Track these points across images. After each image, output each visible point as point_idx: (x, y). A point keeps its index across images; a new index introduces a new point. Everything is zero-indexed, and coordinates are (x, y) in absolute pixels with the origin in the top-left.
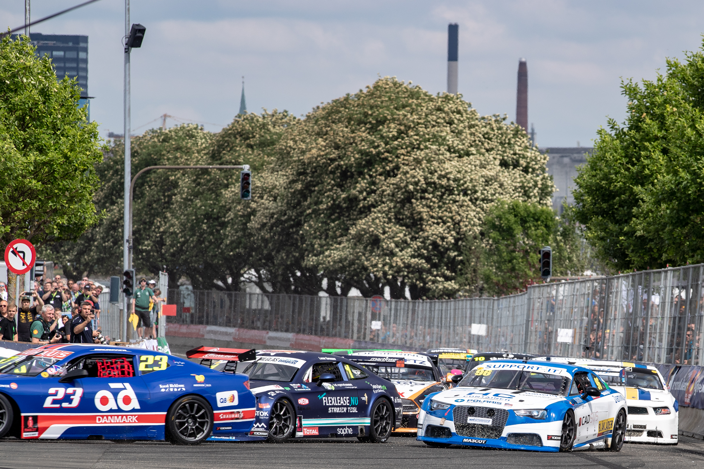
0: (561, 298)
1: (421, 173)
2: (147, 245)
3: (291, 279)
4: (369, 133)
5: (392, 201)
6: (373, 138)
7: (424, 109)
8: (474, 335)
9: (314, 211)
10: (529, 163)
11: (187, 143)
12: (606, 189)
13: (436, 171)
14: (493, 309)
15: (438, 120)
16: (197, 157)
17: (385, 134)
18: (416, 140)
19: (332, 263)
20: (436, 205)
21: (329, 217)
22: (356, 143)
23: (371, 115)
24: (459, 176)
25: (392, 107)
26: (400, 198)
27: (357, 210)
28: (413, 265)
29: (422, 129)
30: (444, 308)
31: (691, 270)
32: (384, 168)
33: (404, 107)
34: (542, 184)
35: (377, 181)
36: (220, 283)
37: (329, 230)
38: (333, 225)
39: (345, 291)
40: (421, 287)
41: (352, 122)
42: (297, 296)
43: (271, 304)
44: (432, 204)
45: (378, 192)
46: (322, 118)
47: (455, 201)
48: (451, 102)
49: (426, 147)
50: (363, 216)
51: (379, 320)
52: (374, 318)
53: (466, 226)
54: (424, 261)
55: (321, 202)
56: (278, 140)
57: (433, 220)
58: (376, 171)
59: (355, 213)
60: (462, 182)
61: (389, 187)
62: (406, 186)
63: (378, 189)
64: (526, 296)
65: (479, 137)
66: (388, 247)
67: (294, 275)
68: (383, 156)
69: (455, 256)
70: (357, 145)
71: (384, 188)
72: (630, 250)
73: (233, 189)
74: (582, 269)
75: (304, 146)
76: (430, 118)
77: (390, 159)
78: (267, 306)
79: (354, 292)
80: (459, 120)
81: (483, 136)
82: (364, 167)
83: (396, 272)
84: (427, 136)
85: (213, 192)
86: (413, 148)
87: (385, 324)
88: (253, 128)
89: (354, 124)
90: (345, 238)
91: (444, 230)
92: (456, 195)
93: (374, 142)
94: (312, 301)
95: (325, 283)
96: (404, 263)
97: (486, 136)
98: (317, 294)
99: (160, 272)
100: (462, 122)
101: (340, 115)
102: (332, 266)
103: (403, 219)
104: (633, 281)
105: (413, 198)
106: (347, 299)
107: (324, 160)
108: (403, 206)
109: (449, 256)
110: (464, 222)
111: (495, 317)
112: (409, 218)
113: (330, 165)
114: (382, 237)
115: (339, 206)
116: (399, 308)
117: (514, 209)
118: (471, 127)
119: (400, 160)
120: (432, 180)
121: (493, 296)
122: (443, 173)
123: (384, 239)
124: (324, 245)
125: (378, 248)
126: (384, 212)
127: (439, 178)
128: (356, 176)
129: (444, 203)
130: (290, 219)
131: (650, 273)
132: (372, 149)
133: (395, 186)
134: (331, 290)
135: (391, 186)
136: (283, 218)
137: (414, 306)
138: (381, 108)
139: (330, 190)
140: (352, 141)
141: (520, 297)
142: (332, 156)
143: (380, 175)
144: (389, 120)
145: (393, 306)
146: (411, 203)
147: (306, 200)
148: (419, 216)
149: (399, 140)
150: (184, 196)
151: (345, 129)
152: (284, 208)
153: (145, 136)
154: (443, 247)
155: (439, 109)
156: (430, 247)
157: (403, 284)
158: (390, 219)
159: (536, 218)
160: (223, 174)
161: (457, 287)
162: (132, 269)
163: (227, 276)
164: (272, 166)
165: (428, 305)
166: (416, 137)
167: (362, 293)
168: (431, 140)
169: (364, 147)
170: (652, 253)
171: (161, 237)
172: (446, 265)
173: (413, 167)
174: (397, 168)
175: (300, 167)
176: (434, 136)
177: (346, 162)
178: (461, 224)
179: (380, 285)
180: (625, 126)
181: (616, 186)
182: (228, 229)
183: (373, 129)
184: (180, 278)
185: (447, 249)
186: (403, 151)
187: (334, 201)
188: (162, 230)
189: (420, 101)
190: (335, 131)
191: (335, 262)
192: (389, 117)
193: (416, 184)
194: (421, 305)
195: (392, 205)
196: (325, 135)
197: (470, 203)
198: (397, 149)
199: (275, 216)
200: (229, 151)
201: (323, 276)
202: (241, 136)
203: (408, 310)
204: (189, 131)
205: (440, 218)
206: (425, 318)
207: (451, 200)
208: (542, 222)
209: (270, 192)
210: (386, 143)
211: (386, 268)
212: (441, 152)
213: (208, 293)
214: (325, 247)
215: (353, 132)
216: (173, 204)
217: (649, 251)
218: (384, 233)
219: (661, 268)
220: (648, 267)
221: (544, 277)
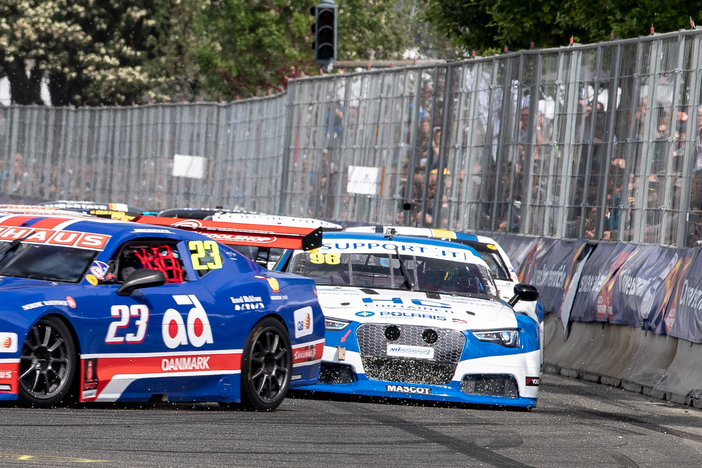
0: (354, 103)
8: (178, 178)
14: (218, 126)
28: (56, 36)
30: (118, 123)
31: (619, 49)
40: (73, 80)
54: (78, 28)
64: (285, 100)
69: (142, 18)
74: (400, 45)
83: (21, 49)
96: (37, 31)
104: (502, 71)
109: (129, 18)
111: (221, 142)
116: (28, 122)
121: (218, 100)
131: (536, 55)
137: (58, 119)
141: (273, 102)
145: (17, 119)
157: (37, 73)
161: (143, 78)
165: (87, 115)
170: (539, 14)
172: (124, 35)
185: (127, 4)
194: (72, 115)
203: (47, 126)
206: (82, 141)
211: (4, 41)
217: (533, 10)
219: (558, 46)
220: (532, 44)
221: (321, 62)
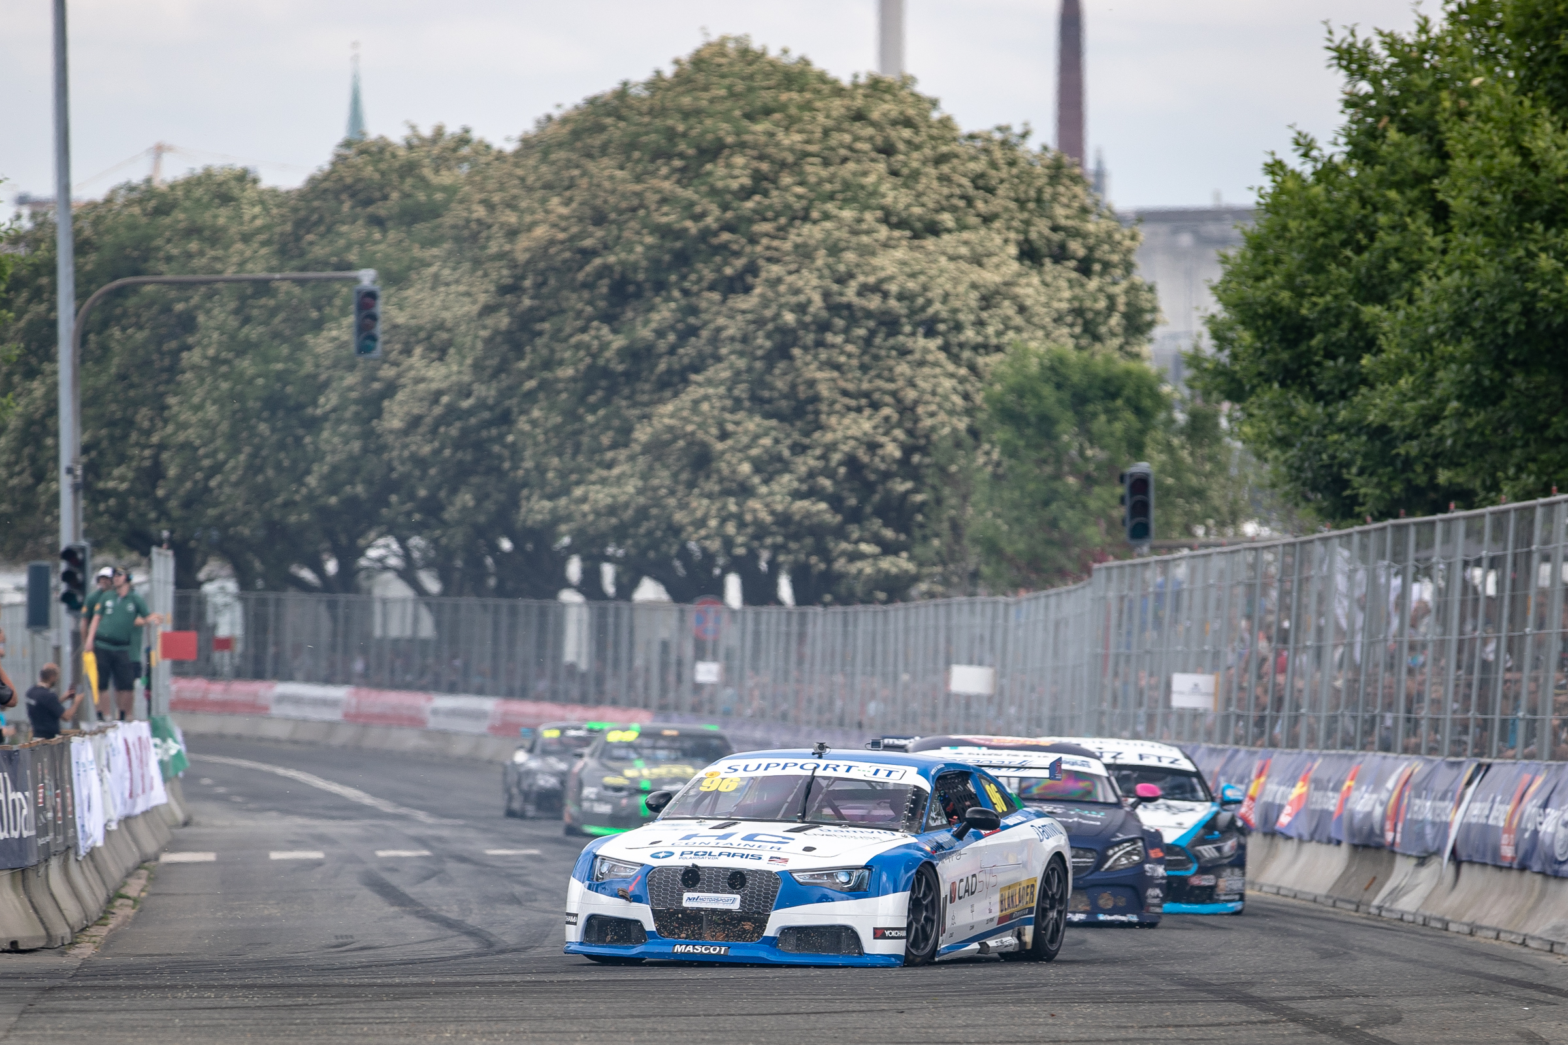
1: (815, 282)
2: (118, 480)
3: (489, 561)
4: (679, 182)
5: (741, 354)
6: (689, 194)
7: (821, 118)
8: (957, 695)
9: (543, 385)
10: (1091, 249)
11: (216, 217)
12: (1289, 313)
13: (851, 276)
14: (1005, 627)
15: (859, 145)
16: (242, 253)
17: (720, 184)
18: (800, 197)
19: (591, 518)
20: (855, 362)
21: (582, 399)
22: (646, 208)
23: (684, 135)
24: (911, 285)
25: (737, 113)
26: (761, 347)
27: (653, 378)
29: (814, 170)
30: (880, 627)
31: (1512, 515)
32: (718, 270)
33: (767, 112)
34: (1128, 304)
35: (703, 305)
36: (307, 574)
37: (580, 432)
38: (590, 419)
39: (626, 589)
40: (821, 572)
41: (636, 155)
42: (504, 603)
43: (438, 624)
44: (843, 359)
45: (705, 334)
46: (560, 145)
47: (904, 352)
48: (888, 97)
49: (827, 216)
50: (668, 393)
51: (715, 659)
52: (701, 653)
53: (932, 415)
54: (825, 507)
55: (561, 363)
56: (445, 205)
57: (847, 401)
58: (700, 280)
59: (647, 387)
60: (920, 301)
61: (732, 317)
62: (778, 316)
63: (705, 323)
64: (1089, 593)
65: (960, 186)
66: (734, 472)
67: (494, 549)
68: (715, 241)
69: (908, 493)
70: (648, 214)
71: (721, 321)
72: (1354, 470)
73: (334, 333)
74: (1235, 517)
75: (512, 218)
76: (836, 139)
77: (735, 247)
78: (427, 629)
79: (649, 591)
80: (909, 142)
81: (973, 181)
82: (670, 268)
83: (754, 537)
84: (828, 187)
85: (285, 340)
86: (793, 218)
87: (727, 670)
88: (383, 174)
89: (638, 161)
90: (623, 454)
91: (875, 428)
92: (908, 335)
93: (692, 204)
94: (543, 613)
95: (574, 569)
96: (773, 513)
97: (981, 182)
98: (554, 595)
99: (154, 550)
100: (918, 147)
101: (604, 137)
102: (592, 523)
103: (770, 401)
104: (1364, 547)
105: (794, 345)
106: (632, 610)
107: (567, 255)
108: (770, 368)
109: (888, 492)
110: (927, 403)
111: (1010, 647)
112: (785, 397)
113: (581, 268)
114: (720, 446)
115: (606, 373)
116: (763, 627)
117: (1055, 370)
118: (940, 160)
119: (759, 249)
120: (844, 299)
121: (1005, 594)
122: (871, 280)
123: (723, 453)
124: (572, 472)
125: (708, 477)
126: (722, 383)
127: (860, 294)
128: (648, 294)
129: (876, 358)
130: (482, 405)
131: (1406, 526)
132: (689, 224)
133: (749, 317)
134: (590, 586)
135: (739, 317)
136: (466, 404)
137: (802, 623)
138: (711, 116)
139: (584, 330)
140: (636, 202)
141: (1074, 595)
142: (588, 243)
143: (712, 288)
144: (730, 147)
145: (750, 626)
146: (791, 358)
147: (521, 357)
148: (811, 392)
149: (757, 198)
150: (211, 352)
151: (619, 174)
152: (466, 378)
153: (109, 201)
154: (876, 471)
155: (859, 116)
156: (842, 470)
157: (774, 567)
158: (738, 401)
159: (1112, 389)
160: (308, 295)
161: (911, 567)
162: (83, 543)
163: (325, 556)
164: (433, 269)
165: (839, 618)
166: (799, 190)
167: (669, 590)
168: (840, 196)
169: (668, 217)
170: (1411, 475)
171: (156, 458)
172: (882, 514)
173: (793, 267)
174: (752, 269)
175: (505, 272)
176: (847, 186)
177: (623, 255)
178: (920, 410)
179: (717, 571)
180: (1336, 149)
181: (1315, 304)
182: (325, 434)
183: (688, 174)
184: (204, 563)
185: (887, 476)
186: (767, 227)
187: (595, 356)
188: (155, 439)
189: (808, 95)
190: (591, 177)
191: (598, 514)
192: (730, 140)
193: (801, 309)
194: (820, 621)
195: (742, 363)
196: (568, 188)
197: (942, 356)
198: (751, 221)
199: (445, 399)
200: (322, 236)
201: (571, 550)
202: (352, 196)
203: (788, 634)
204: (220, 185)
205: (867, 395)
206: (833, 651)
207: (893, 348)
208: (1128, 401)
209: (429, 337)
210: (725, 207)
211: (731, 528)
212: (864, 226)
213: (278, 603)
214: (574, 477)
215: (638, 179)
216: (183, 372)
217: (1403, 471)
218: (724, 436)
219: (1433, 513)
220: (1402, 511)
221: (1134, 542)
